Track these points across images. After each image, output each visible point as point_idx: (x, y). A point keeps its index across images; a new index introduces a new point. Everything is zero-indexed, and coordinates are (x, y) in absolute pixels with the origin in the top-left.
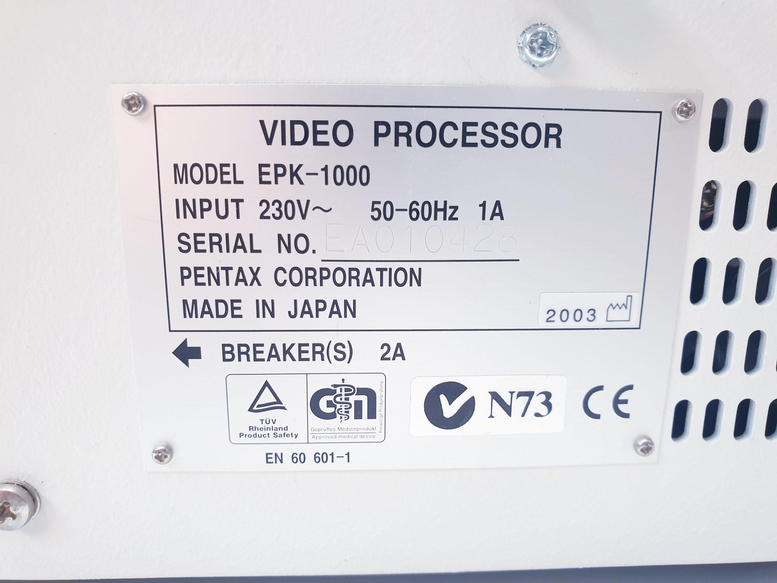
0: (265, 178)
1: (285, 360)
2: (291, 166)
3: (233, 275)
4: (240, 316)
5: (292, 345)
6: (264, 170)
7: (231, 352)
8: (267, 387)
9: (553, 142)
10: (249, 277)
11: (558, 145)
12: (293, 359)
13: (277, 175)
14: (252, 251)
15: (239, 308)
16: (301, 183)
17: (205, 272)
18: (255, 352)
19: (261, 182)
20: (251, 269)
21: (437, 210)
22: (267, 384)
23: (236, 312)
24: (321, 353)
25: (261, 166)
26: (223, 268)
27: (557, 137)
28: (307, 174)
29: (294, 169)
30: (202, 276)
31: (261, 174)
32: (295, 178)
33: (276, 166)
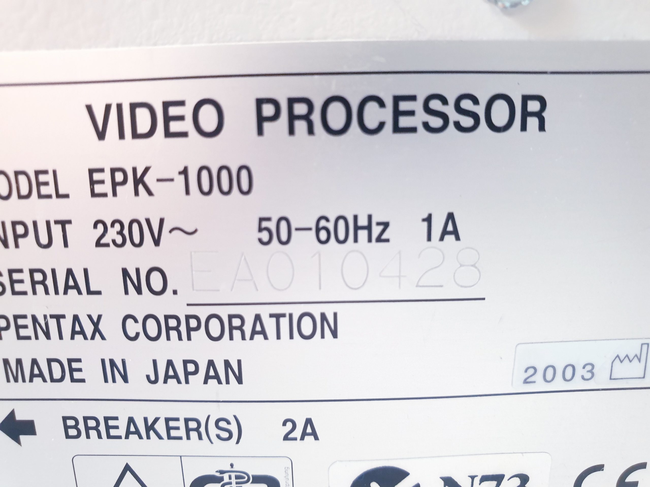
0: (98, 189)
1: (148, 437)
2: (134, 170)
3: (67, 325)
4: (83, 381)
5: (156, 420)
6: (96, 176)
7: (76, 427)
8: (128, 472)
9: (533, 122)
10: (89, 328)
11: (542, 128)
12: (160, 437)
13: (115, 185)
14: (89, 292)
15: (80, 370)
16: (150, 193)
17: (29, 322)
18: (108, 428)
19: (94, 194)
20: (90, 317)
21: (357, 228)
22: (127, 468)
23: (77, 375)
24: (197, 430)
25: (91, 172)
26: (52, 316)
27: (539, 115)
28: (158, 180)
29: (139, 175)
30: (26, 327)
31: (93, 183)
32: (141, 187)
33: (113, 171)
